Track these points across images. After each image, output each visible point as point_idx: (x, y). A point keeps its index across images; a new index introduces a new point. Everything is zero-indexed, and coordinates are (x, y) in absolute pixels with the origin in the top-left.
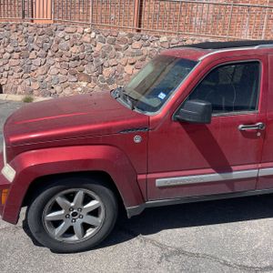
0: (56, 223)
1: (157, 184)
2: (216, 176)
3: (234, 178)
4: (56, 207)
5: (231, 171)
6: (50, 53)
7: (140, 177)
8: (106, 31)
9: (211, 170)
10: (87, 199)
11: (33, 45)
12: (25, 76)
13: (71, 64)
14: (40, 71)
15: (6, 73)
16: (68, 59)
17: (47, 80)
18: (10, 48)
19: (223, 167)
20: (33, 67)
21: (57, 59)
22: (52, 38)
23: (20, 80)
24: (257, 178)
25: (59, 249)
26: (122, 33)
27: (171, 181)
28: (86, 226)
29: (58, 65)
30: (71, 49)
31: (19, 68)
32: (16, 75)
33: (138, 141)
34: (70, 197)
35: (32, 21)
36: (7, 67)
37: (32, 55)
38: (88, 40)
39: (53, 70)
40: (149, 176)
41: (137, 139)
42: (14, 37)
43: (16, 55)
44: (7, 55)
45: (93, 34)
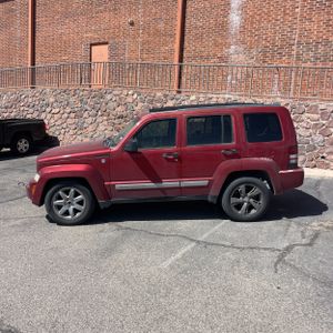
0: (59, 207)
1: (116, 188)
4: (60, 198)
5: (162, 182)
6: (99, 113)
7: (106, 183)
10: (76, 194)
11: (86, 107)
12: (79, 133)
13: (116, 121)
14: (91, 128)
15: (63, 130)
16: (113, 118)
17: (96, 135)
18: (68, 110)
19: (157, 179)
20: (85, 125)
21: (105, 118)
22: (102, 100)
23: (74, 136)
24: (180, 188)
25: (61, 223)
26: (159, 94)
28: (76, 211)
29: (106, 123)
30: (117, 109)
31: (74, 126)
34: (67, 192)
35: (90, 86)
36: (64, 126)
37: (86, 115)
38: (131, 101)
40: (112, 183)
42: (72, 100)
43: (72, 115)
44: (66, 115)
45: (135, 96)
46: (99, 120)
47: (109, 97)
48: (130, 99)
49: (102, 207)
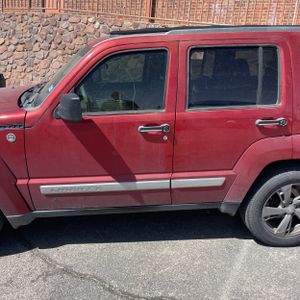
1: (42, 192)
2: (116, 186)
3: (139, 188)
5: (135, 180)
6: (53, 46)
7: (20, 182)
8: (110, 21)
9: (110, 178)
11: (37, 37)
12: (28, 70)
14: (42, 65)
15: (10, 66)
16: (70, 52)
17: (49, 74)
18: (15, 40)
20: (36, 61)
21: (60, 52)
22: (55, 29)
23: (23, 74)
26: (127, 23)
27: (59, 189)
29: (60, 58)
30: (75, 41)
31: (22, 62)
32: (19, 69)
33: (11, 140)
35: (44, 11)
36: (11, 60)
37: (36, 47)
38: (92, 31)
39: (56, 64)
40: (32, 181)
41: (11, 138)
42: (19, 28)
43: (20, 47)
44: (12, 47)
45: (97, 24)
46: (53, 54)
47: (64, 25)
48: (90, 29)
49: (15, 226)
